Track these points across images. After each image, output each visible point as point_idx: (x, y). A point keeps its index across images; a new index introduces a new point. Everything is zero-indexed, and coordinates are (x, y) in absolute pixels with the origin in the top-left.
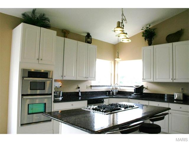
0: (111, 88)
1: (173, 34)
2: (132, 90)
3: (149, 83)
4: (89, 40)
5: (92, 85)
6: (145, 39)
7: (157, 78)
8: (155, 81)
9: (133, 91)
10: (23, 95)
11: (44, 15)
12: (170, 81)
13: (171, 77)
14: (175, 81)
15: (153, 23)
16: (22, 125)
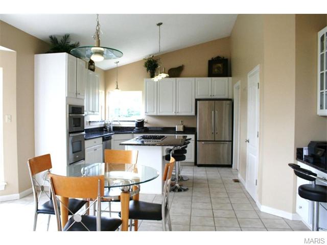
0: (103, 123)
1: (175, 68)
2: (133, 125)
3: (149, 117)
4: (92, 67)
5: (91, 121)
6: (147, 70)
7: (161, 111)
8: (158, 114)
9: (135, 126)
10: (70, 133)
11: (78, 43)
12: (173, 114)
13: (174, 111)
14: (177, 114)
15: (156, 54)
16: (70, 164)
